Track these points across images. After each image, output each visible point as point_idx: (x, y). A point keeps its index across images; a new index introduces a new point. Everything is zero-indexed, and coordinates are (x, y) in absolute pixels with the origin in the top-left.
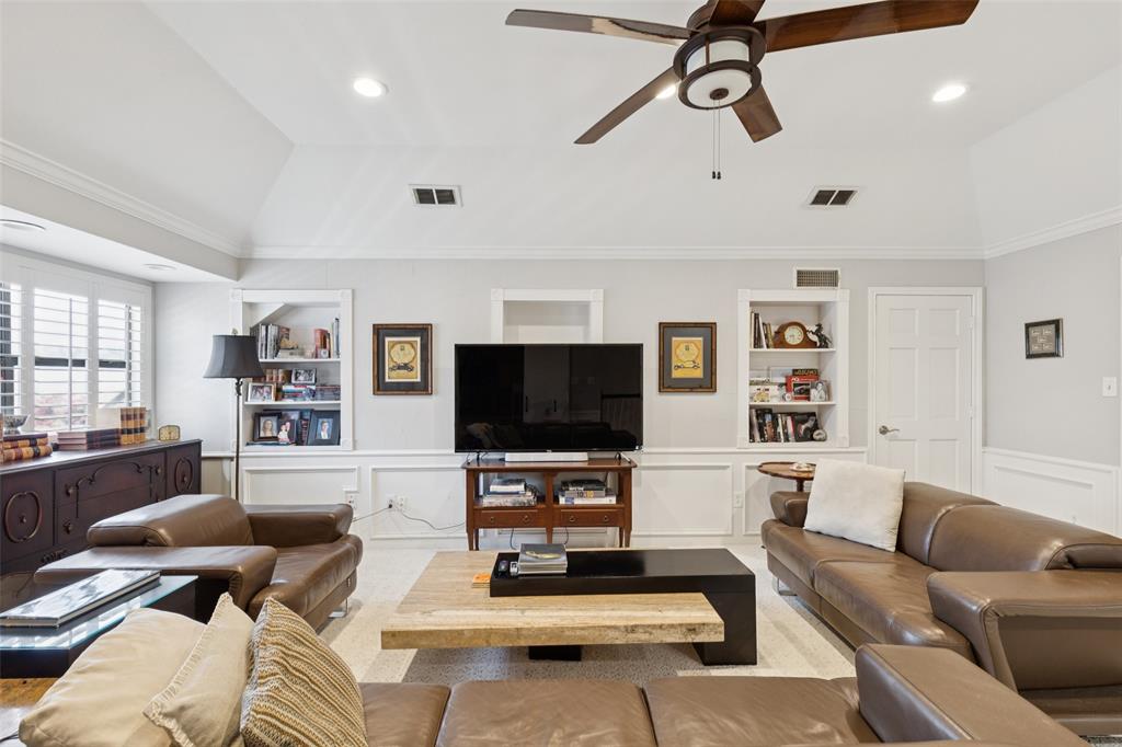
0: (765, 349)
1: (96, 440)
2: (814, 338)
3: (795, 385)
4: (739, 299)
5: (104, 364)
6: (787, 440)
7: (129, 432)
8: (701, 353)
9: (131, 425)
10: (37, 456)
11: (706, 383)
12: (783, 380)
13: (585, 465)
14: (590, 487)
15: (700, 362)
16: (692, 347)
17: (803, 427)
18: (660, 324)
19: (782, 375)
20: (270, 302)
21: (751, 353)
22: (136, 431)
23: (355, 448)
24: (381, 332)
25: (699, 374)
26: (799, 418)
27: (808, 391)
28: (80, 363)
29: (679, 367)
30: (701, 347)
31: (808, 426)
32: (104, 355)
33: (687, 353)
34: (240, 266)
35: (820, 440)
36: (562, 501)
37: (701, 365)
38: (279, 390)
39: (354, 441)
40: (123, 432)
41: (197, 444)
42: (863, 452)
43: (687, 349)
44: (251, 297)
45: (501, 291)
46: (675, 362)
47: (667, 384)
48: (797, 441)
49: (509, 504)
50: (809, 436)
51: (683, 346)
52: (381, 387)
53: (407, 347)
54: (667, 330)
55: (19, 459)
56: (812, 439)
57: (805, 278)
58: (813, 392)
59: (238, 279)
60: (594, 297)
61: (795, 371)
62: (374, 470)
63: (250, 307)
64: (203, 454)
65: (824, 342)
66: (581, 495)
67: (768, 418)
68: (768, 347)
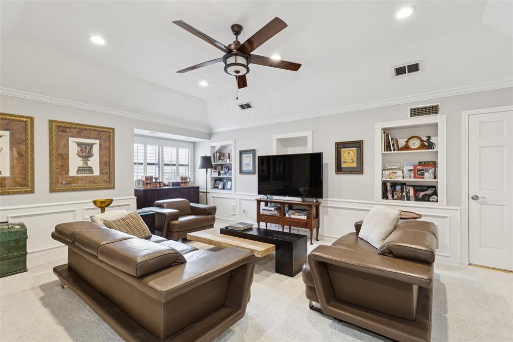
0: (393, 152)
1: (174, 184)
2: (426, 144)
3: (419, 170)
4: (376, 127)
5: (180, 165)
6: (409, 199)
7: (183, 183)
8: (356, 155)
9: (183, 181)
10: (160, 187)
11: (359, 169)
12: (412, 168)
13: (301, 203)
14: (297, 211)
15: (355, 159)
16: (351, 152)
17: (422, 194)
18: (336, 143)
19: (412, 165)
20: (218, 145)
21: (383, 154)
22: (185, 183)
23: (235, 191)
24: (241, 153)
25: (354, 165)
26: (418, 189)
27: (422, 174)
28: (175, 165)
29: (345, 162)
30: (356, 152)
31: (427, 193)
32: (180, 163)
33: (349, 156)
34: (210, 135)
35: (433, 201)
36: (287, 215)
37: (356, 161)
38: (219, 172)
39: (235, 189)
40: (181, 183)
41: (198, 187)
42: (457, 210)
43: (349, 153)
44: (213, 144)
45: (275, 135)
46: (343, 160)
47: (339, 169)
48: (416, 201)
49: (269, 214)
50: (426, 198)
51: (347, 153)
52: (241, 172)
53: (248, 158)
54: (340, 146)
55: (156, 187)
56: (429, 201)
57: (415, 112)
58: (426, 174)
59: (210, 139)
60: (308, 134)
61: (420, 162)
62: (240, 199)
63: (213, 147)
64: (200, 191)
65: (430, 145)
66: (293, 214)
67: (398, 188)
68: (394, 150)
